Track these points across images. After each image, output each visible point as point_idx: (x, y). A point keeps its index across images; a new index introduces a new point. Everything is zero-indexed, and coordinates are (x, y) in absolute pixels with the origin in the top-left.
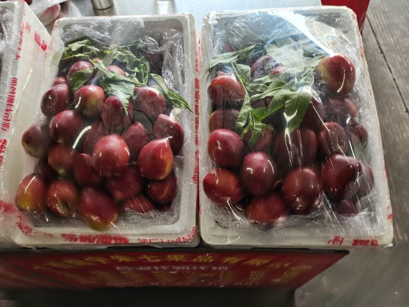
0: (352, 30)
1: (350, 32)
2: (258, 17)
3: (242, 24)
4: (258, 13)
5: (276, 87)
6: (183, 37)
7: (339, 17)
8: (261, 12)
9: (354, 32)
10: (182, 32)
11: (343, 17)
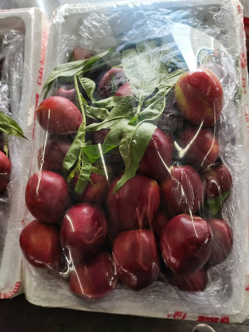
0: (234, 29)
1: (229, 33)
2: (115, 12)
3: (95, 23)
4: (115, 7)
5: (116, 115)
6: (24, 41)
7: (219, 10)
8: (120, 5)
9: (235, 32)
10: (24, 35)
11: (223, 9)
